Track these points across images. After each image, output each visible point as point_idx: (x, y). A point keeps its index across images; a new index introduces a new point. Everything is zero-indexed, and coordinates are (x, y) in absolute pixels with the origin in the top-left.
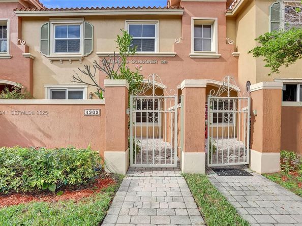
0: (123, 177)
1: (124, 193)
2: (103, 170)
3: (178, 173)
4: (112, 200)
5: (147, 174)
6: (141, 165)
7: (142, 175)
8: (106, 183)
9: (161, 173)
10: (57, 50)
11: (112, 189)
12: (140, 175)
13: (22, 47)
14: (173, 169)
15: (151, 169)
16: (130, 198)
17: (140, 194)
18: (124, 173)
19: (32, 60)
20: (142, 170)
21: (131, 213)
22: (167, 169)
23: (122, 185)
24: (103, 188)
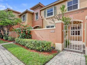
0: (60, 51)
1: (58, 56)
2: (55, 48)
3: (83, 55)
4: (54, 57)
5: (69, 52)
6: (67, 49)
7: (67, 52)
8: (54, 52)
9: (75, 53)
10: (48, 16)
11: (55, 54)
12: (66, 52)
13: (41, 17)
14: (81, 53)
15: (71, 51)
16: (59, 58)
17: (63, 58)
18: (61, 50)
19: (43, 20)
20: (68, 51)
21: (57, 63)
22: (78, 52)
23: (59, 54)
24: (53, 53)
